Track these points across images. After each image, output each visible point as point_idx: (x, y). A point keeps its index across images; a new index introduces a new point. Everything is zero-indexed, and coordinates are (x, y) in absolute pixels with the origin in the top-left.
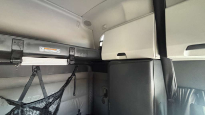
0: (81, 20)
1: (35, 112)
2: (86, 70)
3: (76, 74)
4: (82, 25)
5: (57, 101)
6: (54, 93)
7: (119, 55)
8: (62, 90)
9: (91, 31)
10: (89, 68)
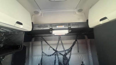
0: (76, 11)
1: (61, 55)
2: (84, 38)
3: (78, 40)
4: (77, 13)
5: (70, 53)
6: (67, 49)
7: (101, 20)
8: (71, 48)
9: (83, 14)
10: (86, 36)
